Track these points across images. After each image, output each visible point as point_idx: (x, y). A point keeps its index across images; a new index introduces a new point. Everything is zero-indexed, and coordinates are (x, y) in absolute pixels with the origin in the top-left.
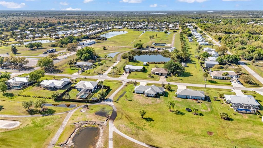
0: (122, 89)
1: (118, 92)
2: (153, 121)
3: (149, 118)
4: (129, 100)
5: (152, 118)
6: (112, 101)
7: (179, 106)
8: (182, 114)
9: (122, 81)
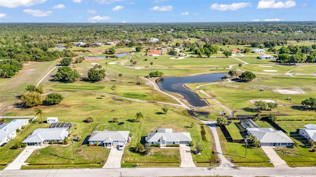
0: (214, 145)
1: (213, 137)
2: (155, 113)
3: (159, 114)
4: (188, 127)
5: (157, 115)
6: (206, 125)
7: (130, 127)
8: (129, 120)
9: (233, 165)
